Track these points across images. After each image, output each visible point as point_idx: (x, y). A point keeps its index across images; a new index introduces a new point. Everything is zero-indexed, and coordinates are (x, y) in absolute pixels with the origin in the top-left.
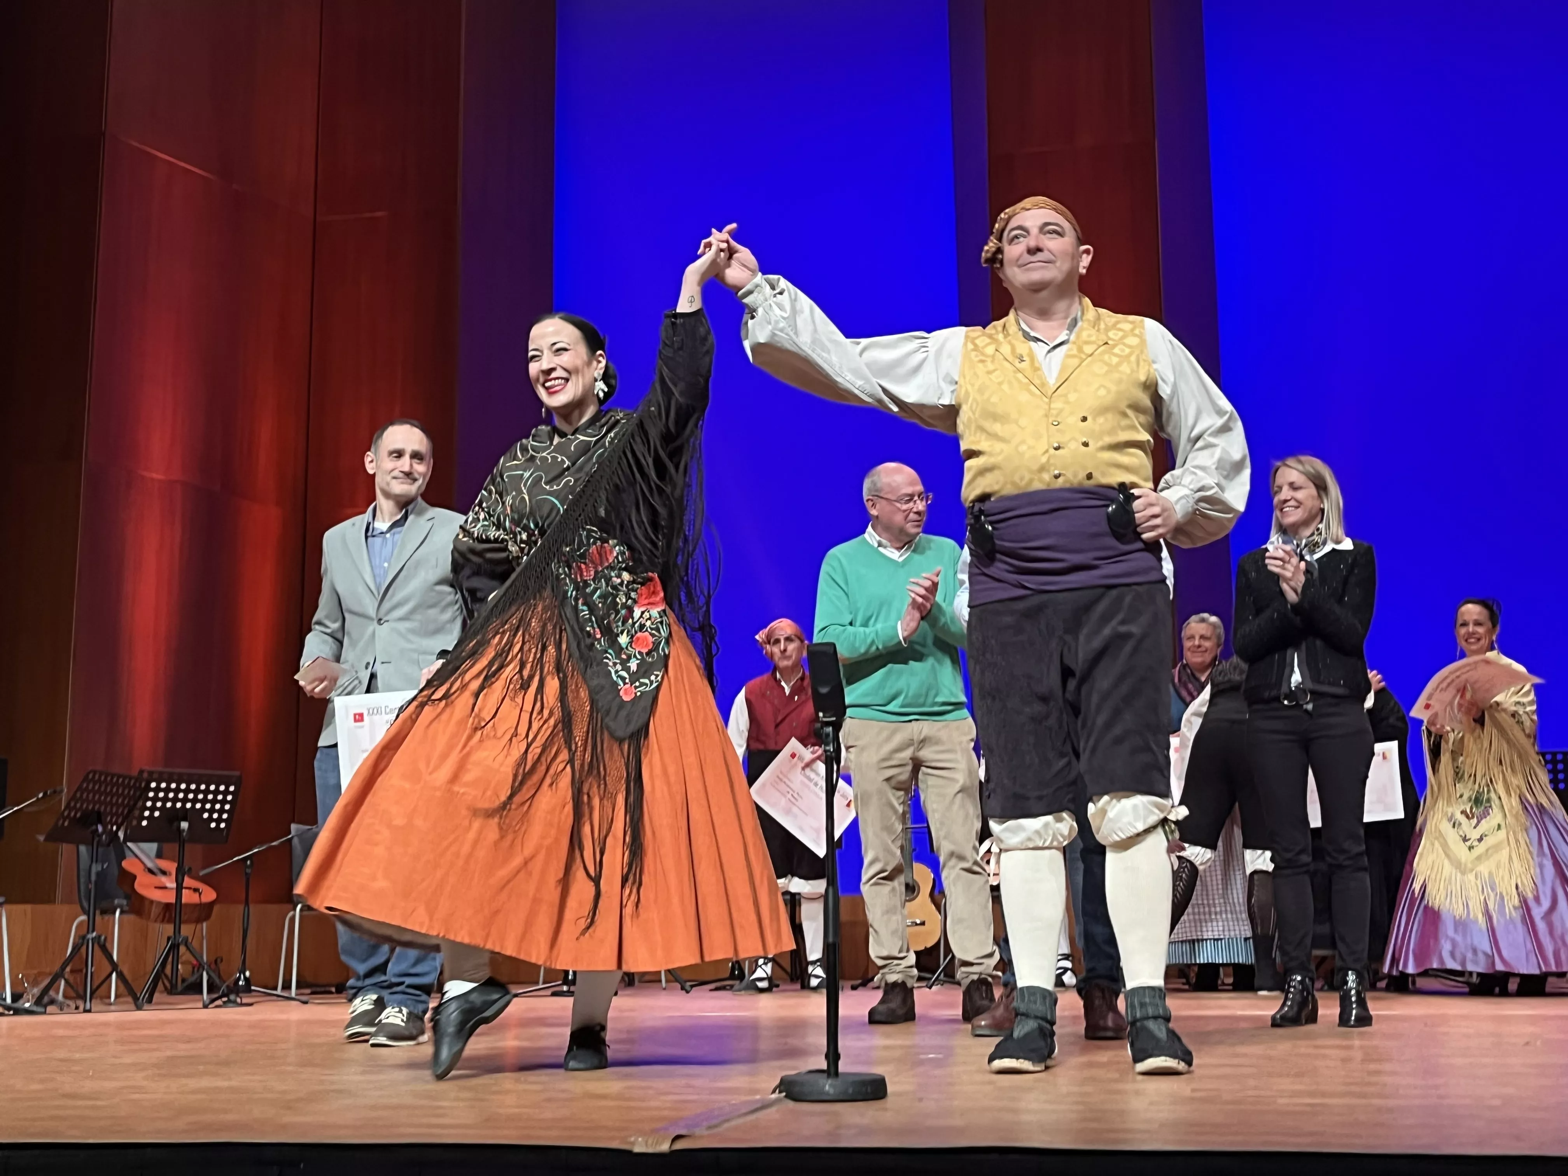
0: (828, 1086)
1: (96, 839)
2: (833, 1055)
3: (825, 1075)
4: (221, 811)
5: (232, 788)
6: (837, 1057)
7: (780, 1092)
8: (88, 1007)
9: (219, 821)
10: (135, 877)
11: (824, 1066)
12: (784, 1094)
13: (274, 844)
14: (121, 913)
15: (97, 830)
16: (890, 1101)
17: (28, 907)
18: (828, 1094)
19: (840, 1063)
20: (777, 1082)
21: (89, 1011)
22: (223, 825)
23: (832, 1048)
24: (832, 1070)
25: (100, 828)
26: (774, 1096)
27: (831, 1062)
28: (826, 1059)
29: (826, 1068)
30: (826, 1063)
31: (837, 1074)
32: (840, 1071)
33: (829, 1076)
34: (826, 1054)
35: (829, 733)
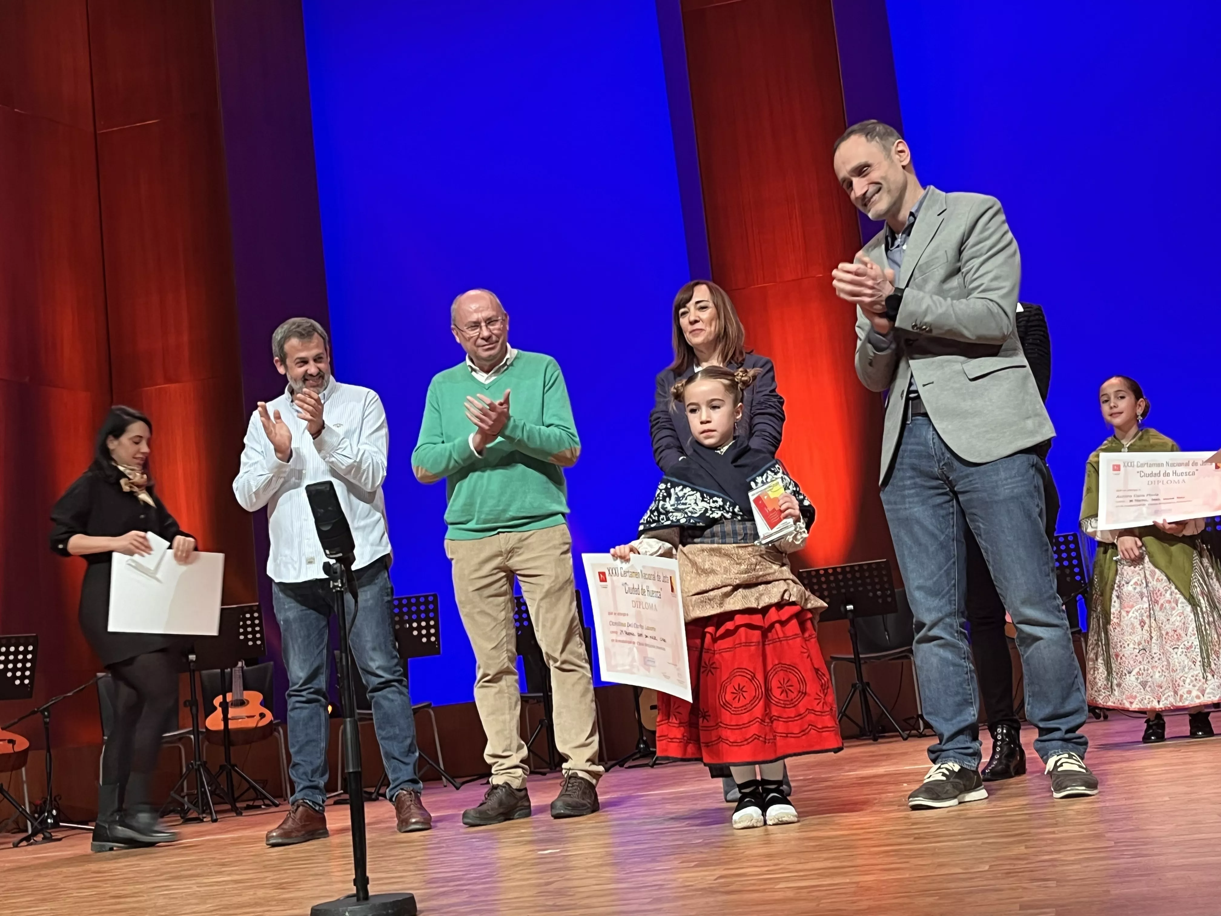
2: (361, 881)
3: (355, 898)
4: (23, 669)
5: (30, 648)
6: (366, 880)
9: (22, 678)
11: (354, 890)
13: (69, 694)
19: (369, 886)
22: (27, 681)
23: (360, 873)
24: (361, 895)
27: (359, 887)
28: (355, 885)
29: (355, 892)
30: (355, 887)
31: (366, 897)
32: (370, 894)
33: (358, 900)
34: (355, 880)
35: (336, 569)
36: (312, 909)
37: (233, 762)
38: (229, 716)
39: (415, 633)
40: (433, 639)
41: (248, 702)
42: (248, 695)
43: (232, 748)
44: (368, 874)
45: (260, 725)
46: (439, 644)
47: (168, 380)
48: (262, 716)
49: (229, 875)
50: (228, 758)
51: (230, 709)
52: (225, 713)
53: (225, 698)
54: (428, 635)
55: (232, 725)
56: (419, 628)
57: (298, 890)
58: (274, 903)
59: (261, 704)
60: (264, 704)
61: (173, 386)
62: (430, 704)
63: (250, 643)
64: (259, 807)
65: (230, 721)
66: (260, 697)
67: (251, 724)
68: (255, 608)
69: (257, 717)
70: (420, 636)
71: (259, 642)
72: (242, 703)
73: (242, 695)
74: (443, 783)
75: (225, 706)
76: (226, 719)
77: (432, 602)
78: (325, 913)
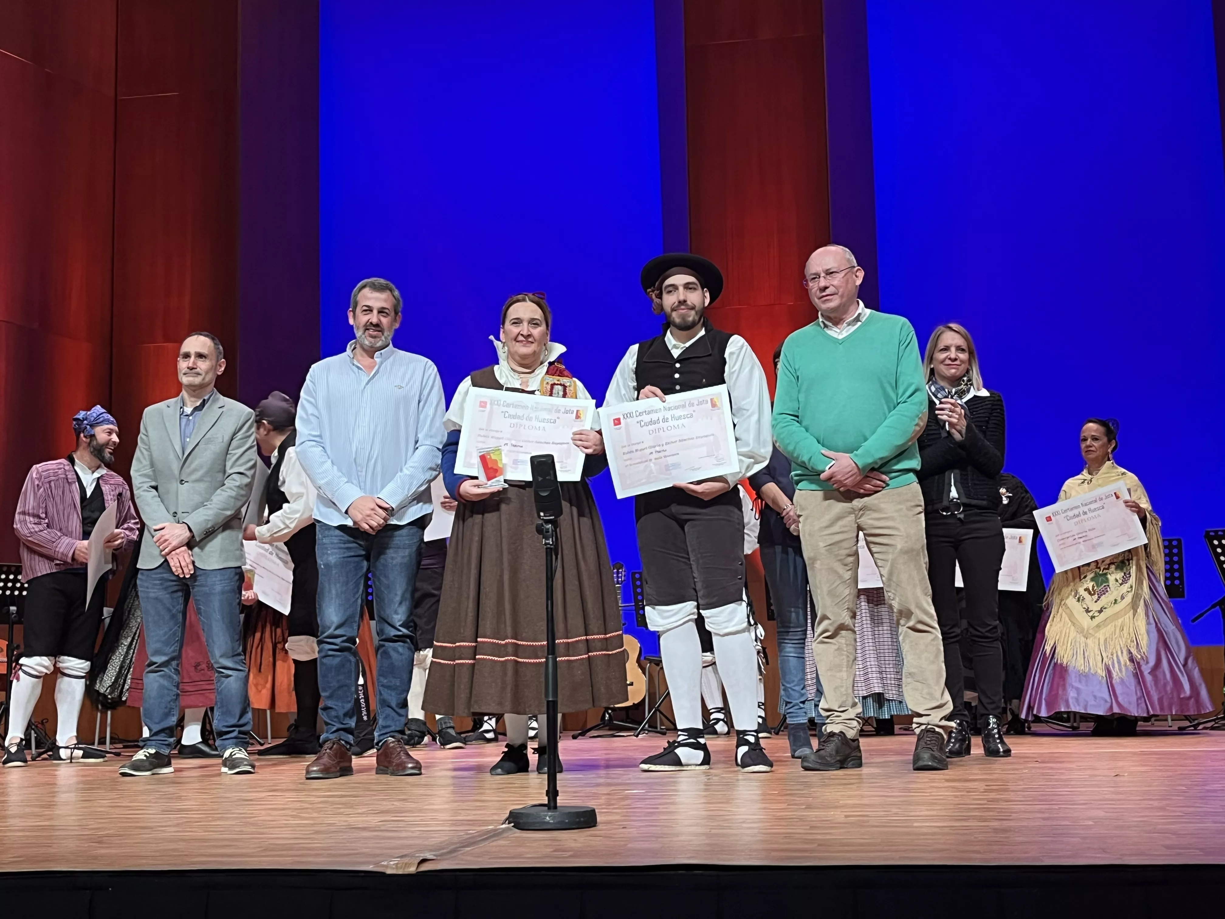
0: (549, 817)
2: (552, 793)
3: (546, 808)
6: (556, 793)
7: (509, 823)
11: (545, 800)
12: (513, 824)
16: (599, 827)
18: (548, 823)
19: (558, 798)
20: (507, 815)
23: (551, 786)
24: (552, 804)
26: (504, 826)
27: (551, 798)
28: (547, 795)
29: (546, 802)
30: (546, 798)
31: (555, 807)
32: (558, 805)
33: (549, 808)
34: (547, 791)
35: (548, 529)
36: (511, 812)
44: (558, 789)
78: (528, 815)
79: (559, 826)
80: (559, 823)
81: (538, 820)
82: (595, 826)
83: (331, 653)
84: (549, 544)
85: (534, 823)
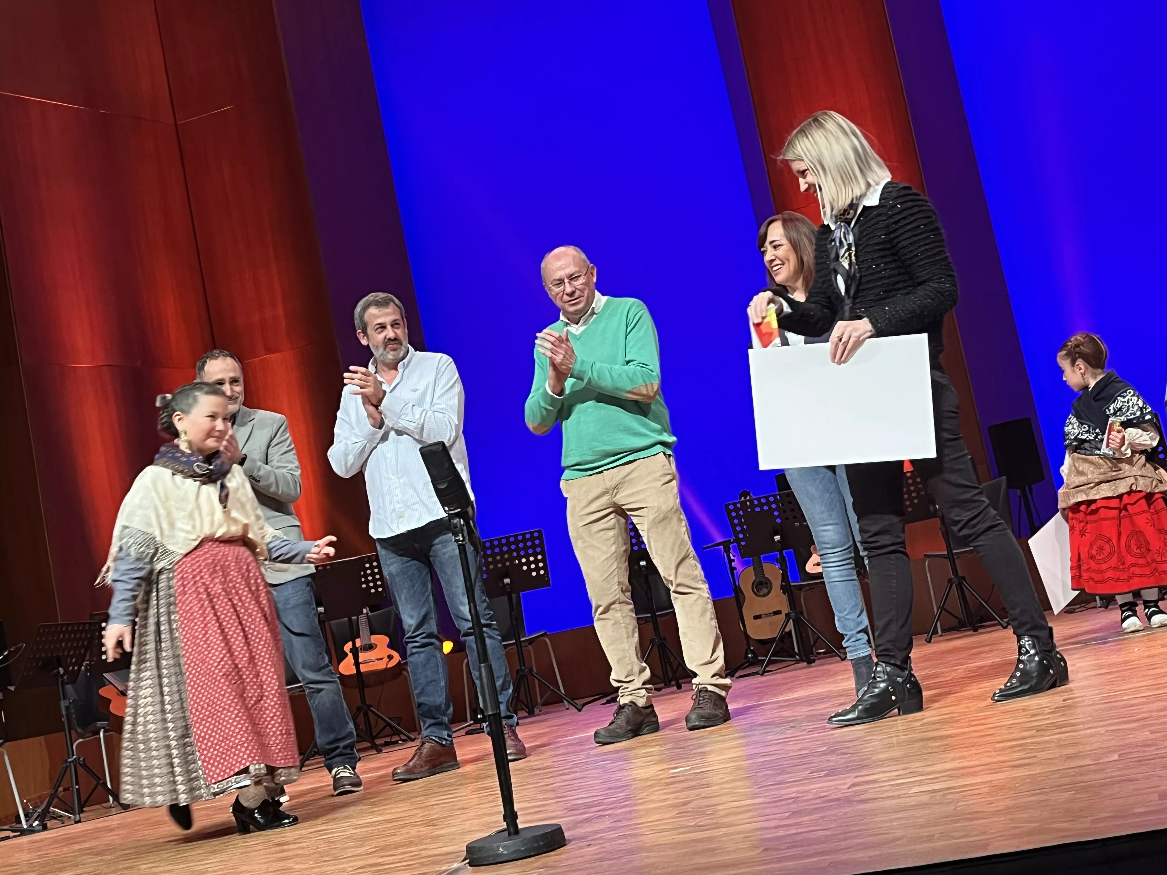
0: (502, 848)
1: (60, 680)
2: (510, 816)
3: (506, 833)
6: (514, 816)
7: (465, 859)
8: (78, 819)
10: (110, 701)
11: (504, 825)
12: (468, 861)
14: (105, 732)
15: (59, 672)
17: (42, 738)
18: (501, 855)
19: (518, 821)
20: (465, 848)
21: (79, 821)
23: (508, 807)
24: (512, 830)
25: (61, 670)
26: (461, 864)
27: (509, 822)
28: (504, 820)
29: (505, 827)
30: (505, 822)
31: (517, 831)
32: (520, 826)
33: (509, 834)
34: (504, 816)
35: (456, 524)
36: (467, 847)
37: (367, 703)
38: (360, 660)
39: (525, 568)
40: (542, 572)
41: (376, 646)
42: (375, 639)
43: (366, 690)
44: (516, 810)
45: (389, 666)
46: (548, 577)
47: (269, 350)
48: (390, 657)
49: (381, 815)
50: (363, 701)
51: (360, 654)
52: (356, 657)
53: (354, 644)
54: (537, 569)
55: (363, 668)
56: (528, 563)
57: (448, 826)
58: (428, 841)
59: (388, 646)
60: (391, 646)
61: (273, 356)
62: (545, 634)
63: (373, 591)
64: (396, 743)
65: (361, 666)
66: (387, 640)
67: (381, 666)
68: (374, 558)
69: (386, 659)
70: (530, 570)
71: (380, 589)
72: (370, 647)
73: (370, 639)
74: (564, 706)
75: (355, 651)
76: (357, 664)
77: (537, 538)
78: (480, 849)
79: (515, 856)
80: (514, 852)
81: (491, 853)
82: (565, 845)
83: (414, 650)
84: (459, 540)
85: (488, 857)
